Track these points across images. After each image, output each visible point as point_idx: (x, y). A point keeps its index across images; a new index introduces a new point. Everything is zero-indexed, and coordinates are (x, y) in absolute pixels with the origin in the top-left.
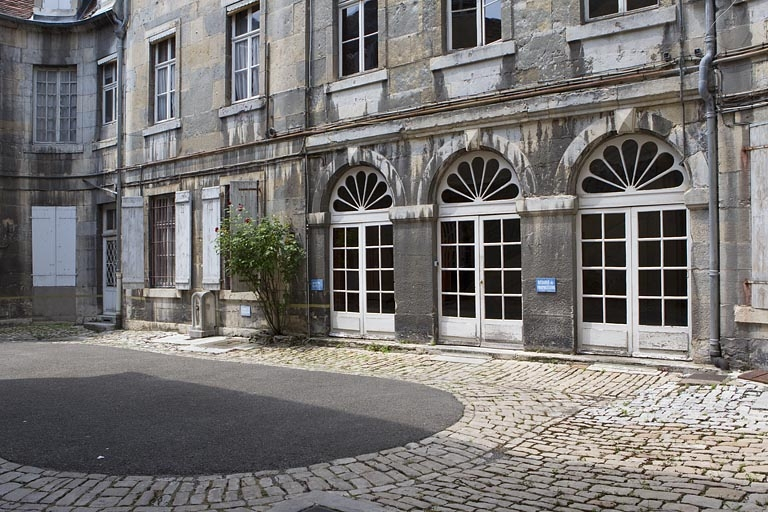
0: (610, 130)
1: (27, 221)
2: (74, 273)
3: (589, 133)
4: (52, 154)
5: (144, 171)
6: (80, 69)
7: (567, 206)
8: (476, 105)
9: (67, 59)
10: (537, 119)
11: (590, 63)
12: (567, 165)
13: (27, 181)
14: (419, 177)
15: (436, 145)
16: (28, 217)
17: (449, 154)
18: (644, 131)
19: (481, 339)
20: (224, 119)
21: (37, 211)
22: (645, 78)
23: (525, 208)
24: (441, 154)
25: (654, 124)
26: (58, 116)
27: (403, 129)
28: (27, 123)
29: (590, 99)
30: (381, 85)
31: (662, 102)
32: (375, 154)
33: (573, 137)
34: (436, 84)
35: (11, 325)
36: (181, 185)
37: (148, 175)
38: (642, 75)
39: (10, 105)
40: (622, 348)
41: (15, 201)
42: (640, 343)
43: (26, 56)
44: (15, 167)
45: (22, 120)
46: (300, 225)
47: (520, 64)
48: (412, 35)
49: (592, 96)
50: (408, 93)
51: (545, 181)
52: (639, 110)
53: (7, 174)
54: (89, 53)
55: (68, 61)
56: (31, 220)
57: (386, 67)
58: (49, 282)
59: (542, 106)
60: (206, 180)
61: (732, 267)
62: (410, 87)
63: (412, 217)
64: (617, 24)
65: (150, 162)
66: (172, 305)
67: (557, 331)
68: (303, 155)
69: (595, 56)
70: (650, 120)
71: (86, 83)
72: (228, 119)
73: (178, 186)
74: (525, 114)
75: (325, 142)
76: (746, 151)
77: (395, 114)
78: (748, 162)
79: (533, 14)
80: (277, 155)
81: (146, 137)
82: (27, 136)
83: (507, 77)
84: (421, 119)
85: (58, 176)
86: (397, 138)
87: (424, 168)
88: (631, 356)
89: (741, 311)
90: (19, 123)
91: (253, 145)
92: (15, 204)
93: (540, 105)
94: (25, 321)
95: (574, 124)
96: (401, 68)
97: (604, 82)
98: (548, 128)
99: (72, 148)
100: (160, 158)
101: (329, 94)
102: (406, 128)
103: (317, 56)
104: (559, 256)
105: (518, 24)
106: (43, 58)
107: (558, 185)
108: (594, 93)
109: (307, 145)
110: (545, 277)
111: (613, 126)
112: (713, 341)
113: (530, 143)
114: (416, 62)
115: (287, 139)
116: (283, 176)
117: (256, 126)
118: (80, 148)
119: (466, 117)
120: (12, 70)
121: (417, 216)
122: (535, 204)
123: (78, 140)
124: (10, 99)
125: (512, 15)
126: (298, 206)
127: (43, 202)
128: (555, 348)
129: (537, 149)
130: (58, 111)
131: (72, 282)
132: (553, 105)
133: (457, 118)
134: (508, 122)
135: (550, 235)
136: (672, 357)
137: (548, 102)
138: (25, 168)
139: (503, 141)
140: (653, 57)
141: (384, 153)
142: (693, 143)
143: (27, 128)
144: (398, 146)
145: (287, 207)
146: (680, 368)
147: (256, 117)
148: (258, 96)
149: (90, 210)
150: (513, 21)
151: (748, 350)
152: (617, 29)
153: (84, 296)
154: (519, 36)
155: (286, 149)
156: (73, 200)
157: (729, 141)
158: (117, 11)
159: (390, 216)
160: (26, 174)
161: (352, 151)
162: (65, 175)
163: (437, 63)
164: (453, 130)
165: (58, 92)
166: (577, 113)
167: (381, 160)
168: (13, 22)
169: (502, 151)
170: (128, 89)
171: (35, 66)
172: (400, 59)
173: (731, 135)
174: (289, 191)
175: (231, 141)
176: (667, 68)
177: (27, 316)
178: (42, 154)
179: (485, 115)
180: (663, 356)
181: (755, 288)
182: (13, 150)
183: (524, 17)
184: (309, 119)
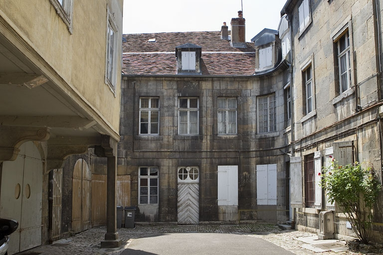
1: (255, 173)
2: (276, 198)
4: (266, 138)
5: (302, 142)
6: (277, 93)
9: (271, 90)
13: (254, 153)
16: (254, 170)
20: (335, 105)
21: (259, 167)
26: (269, 119)
28: (254, 125)
35: (247, 223)
36: (317, 148)
37: (304, 145)
39: (246, 117)
41: (249, 163)
43: (253, 92)
44: (249, 146)
45: (252, 123)
46: (378, 168)
53: (245, 150)
54: (280, 84)
55: (272, 91)
56: (256, 172)
58: (265, 203)
60: (328, 143)
65: (304, 136)
66: (315, 218)
68: (378, 120)
71: (280, 100)
72: (337, 105)
73: (316, 148)
80: (363, 122)
81: (302, 123)
82: (254, 131)
85: (268, 149)
90: (250, 125)
91: (350, 118)
92: (249, 164)
94: (253, 222)
99: (275, 134)
100: (308, 134)
106: (260, 92)
115: (368, 110)
116: (367, 135)
117: (351, 105)
118: (278, 133)
120: (247, 100)
123: (277, 130)
124: (246, 114)
126: (376, 155)
127: (261, 163)
130: (269, 116)
131: (275, 203)
138: (253, 147)
143: (254, 127)
145: (370, 156)
147: (351, 101)
149: (283, 165)
153: (281, 210)
155: (368, 118)
156: (275, 161)
158: (288, 59)
160: (254, 150)
162: (272, 148)
165: (268, 107)
168: (246, 78)
170: (294, 99)
171: (257, 96)
174: (370, 145)
175: (339, 118)
177: (254, 219)
178: (261, 139)
182: (248, 138)
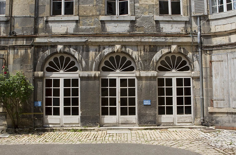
0: (169, 51)
3: (162, 51)
7: (155, 75)
8: (119, 36)
10: (144, 44)
11: (162, 28)
12: (155, 61)
14: (93, 61)
15: (101, 49)
17: (108, 53)
18: (180, 53)
19: (119, 123)
22: (180, 36)
23: (140, 75)
24: (104, 52)
25: (183, 51)
27: (87, 41)
29: (164, 40)
30: (75, 22)
31: (185, 44)
32: (72, 49)
33: (156, 52)
34: (102, 26)
38: (179, 35)
40: (172, 123)
42: (178, 121)
46: (29, 77)
47: (137, 24)
48: (91, 5)
49: (165, 39)
50: (89, 27)
51: (146, 66)
52: (178, 46)
57: (78, 15)
59: (147, 40)
61: (207, 96)
62: (89, 25)
63: (90, 76)
64: (171, 18)
67: (151, 119)
68: (32, 46)
69: (164, 27)
70: (182, 50)
74: (140, 42)
75: (45, 41)
76: (211, 62)
77: (82, 34)
78: (211, 65)
79: (142, 9)
80: (16, 43)
83: (132, 28)
84: (96, 38)
86: (83, 44)
87: (95, 57)
88: (175, 125)
89: (211, 109)
93: (146, 40)
95: (157, 48)
96: (85, 17)
97: (167, 35)
98: (147, 48)
101: (47, 22)
102: (89, 41)
103: (40, 4)
104: (152, 92)
105: (136, 11)
107: (152, 68)
108: (165, 38)
109: (35, 41)
110: (147, 99)
111: (170, 50)
112: (202, 118)
113: (141, 53)
114: (93, 16)
115: (23, 37)
116: (19, 54)
117: (2, 29)
119: (116, 40)
121: (93, 76)
122: (144, 74)
125: (134, 7)
126: (28, 68)
128: (150, 125)
129: (143, 55)
132: (151, 40)
133: (113, 40)
134: (133, 44)
135: (148, 85)
136: (188, 124)
137: (149, 39)
139: (131, 51)
140: (182, 30)
141: (76, 49)
142: (195, 58)
144: (83, 47)
145: (21, 68)
146: (195, 127)
147: (2, 25)
148: (5, 15)
150: (134, 9)
151: (212, 120)
152: (171, 20)
154: (137, 15)
157: (205, 59)
159: (79, 75)
161: (60, 47)
163: (102, 18)
164: (110, 44)
166: (158, 44)
167: (75, 52)
169: (130, 54)
172: (85, 13)
173: (206, 57)
174: (23, 60)
176: (186, 34)
179: (124, 40)
180: (185, 124)
181: (214, 102)
183: (138, 9)
184: (36, 30)
